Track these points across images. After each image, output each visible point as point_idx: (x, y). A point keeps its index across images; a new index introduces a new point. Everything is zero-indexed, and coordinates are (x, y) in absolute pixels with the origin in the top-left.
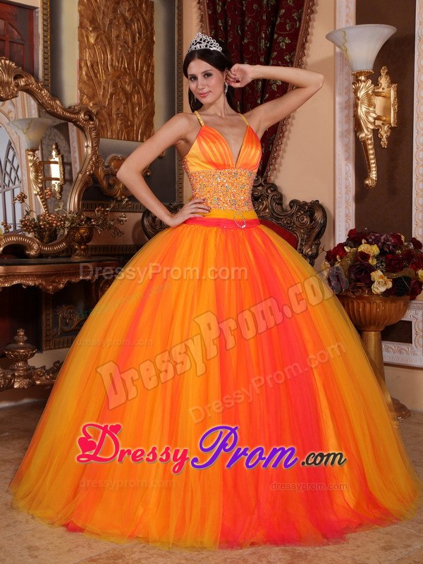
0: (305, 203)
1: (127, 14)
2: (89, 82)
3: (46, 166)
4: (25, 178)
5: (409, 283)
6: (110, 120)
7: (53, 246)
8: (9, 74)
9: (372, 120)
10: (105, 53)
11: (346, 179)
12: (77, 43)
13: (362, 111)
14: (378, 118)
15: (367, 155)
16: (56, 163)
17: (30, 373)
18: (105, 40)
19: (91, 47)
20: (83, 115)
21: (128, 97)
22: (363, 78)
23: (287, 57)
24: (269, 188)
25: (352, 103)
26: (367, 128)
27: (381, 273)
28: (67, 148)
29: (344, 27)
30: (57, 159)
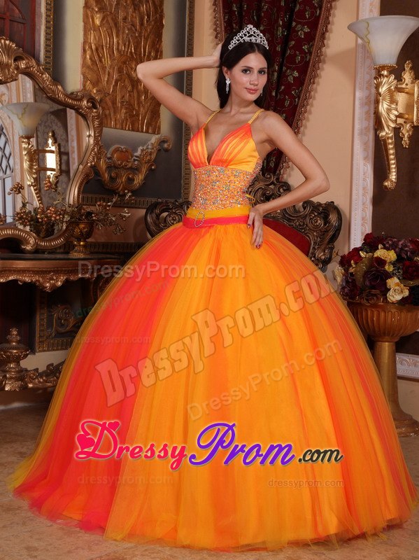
0: (320, 205)
2: (92, 67)
3: (41, 154)
4: (18, 167)
6: (114, 108)
7: (50, 241)
8: (8, 55)
9: (394, 118)
10: (111, 36)
11: (364, 180)
12: (82, 24)
13: (383, 107)
14: (400, 116)
15: (388, 160)
16: (52, 152)
17: (22, 375)
18: (112, 22)
19: (96, 29)
20: (85, 102)
21: (134, 84)
22: (385, 73)
23: (305, 47)
24: (282, 186)
25: (373, 98)
26: (388, 126)
27: (398, 281)
28: (64, 137)
29: (367, 17)
30: (53, 148)
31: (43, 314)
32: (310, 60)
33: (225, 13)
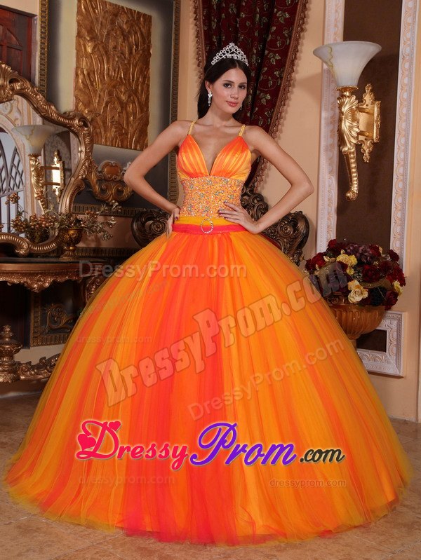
1: (125, 27)
2: (85, 89)
3: (48, 171)
4: (28, 182)
5: (385, 294)
6: (104, 127)
7: (43, 246)
8: (4, 78)
9: (355, 135)
10: (102, 62)
11: (329, 192)
12: (75, 51)
13: (346, 125)
14: (361, 133)
15: (350, 169)
16: (57, 168)
17: (15, 368)
18: (103, 50)
19: (88, 56)
20: (77, 121)
21: (123, 106)
22: (347, 94)
23: (277, 73)
24: (256, 198)
25: (337, 118)
26: (350, 142)
27: (358, 283)
28: (68, 155)
29: (331, 43)
30: (58, 165)
31: (37, 312)
32: (281, 84)
33: (206, 44)
